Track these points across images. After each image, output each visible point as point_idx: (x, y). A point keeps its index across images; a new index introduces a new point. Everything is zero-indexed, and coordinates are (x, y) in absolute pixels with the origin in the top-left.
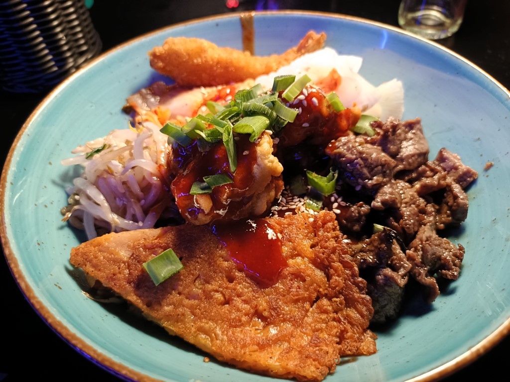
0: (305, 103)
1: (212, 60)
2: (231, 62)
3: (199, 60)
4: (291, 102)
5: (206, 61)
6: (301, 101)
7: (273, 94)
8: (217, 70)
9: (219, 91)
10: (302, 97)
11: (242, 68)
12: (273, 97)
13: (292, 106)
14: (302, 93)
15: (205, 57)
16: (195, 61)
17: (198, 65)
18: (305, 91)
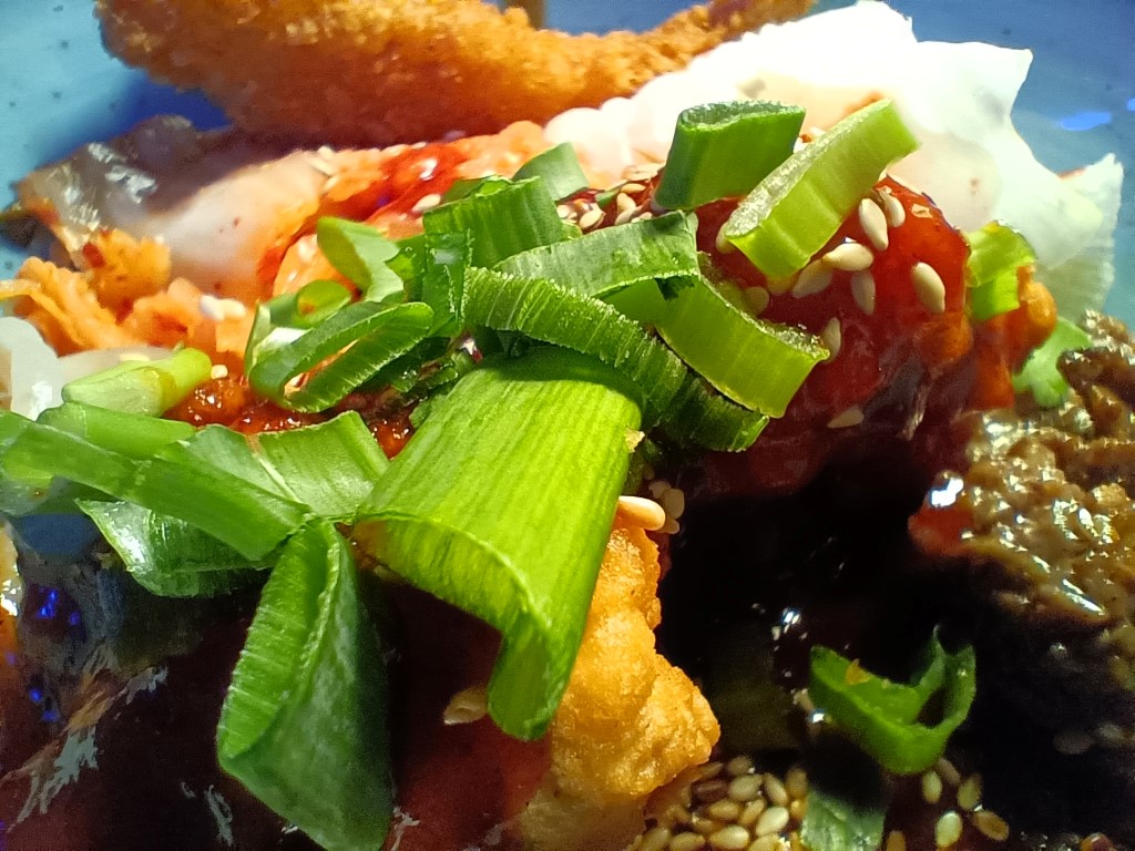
0: (868, 292)
1: (367, 28)
2: (450, 43)
3: (310, 27)
4: (778, 281)
5: (340, 33)
6: (842, 278)
7: (663, 225)
8: (385, 73)
9: (392, 167)
10: (850, 253)
11: (494, 72)
12: (664, 243)
13: (784, 310)
14: (852, 228)
15: (336, 15)
16: (291, 29)
17: (305, 49)
18: (871, 214)
